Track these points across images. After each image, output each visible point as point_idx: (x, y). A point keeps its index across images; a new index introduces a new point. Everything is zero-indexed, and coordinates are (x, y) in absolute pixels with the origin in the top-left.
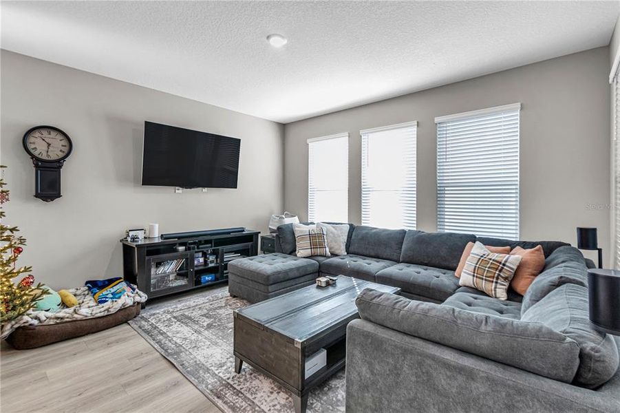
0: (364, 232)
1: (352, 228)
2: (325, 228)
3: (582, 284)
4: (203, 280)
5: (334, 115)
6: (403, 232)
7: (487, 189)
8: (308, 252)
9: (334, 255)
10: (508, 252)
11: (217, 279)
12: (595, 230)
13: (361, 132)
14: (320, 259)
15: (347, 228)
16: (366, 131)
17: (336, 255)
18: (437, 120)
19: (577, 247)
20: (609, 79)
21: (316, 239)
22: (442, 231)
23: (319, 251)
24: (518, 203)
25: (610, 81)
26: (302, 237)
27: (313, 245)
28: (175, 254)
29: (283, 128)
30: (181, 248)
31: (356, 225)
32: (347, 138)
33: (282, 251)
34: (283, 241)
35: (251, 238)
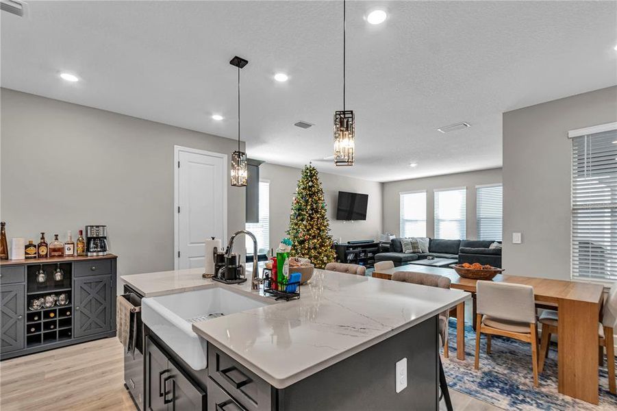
1: (430, 240)
2: (418, 240)
5: (415, 180)
6: (460, 241)
8: (412, 251)
9: (423, 253)
11: (364, 264)
13: (434, 190)
14: (418, 254)
15: (428, 240)
16: (437, 190)
18: (477, 187)
21: (414, 244)
23: (417, 250)
26: (407, 244)
27: (414, 248)
28: (350, 251)
29: (383, 184)
30: (352, 249)
31: (432, 239)
32: (425, 193)
33: (395, 251)
34: (395, 246)
35: (377, 245)
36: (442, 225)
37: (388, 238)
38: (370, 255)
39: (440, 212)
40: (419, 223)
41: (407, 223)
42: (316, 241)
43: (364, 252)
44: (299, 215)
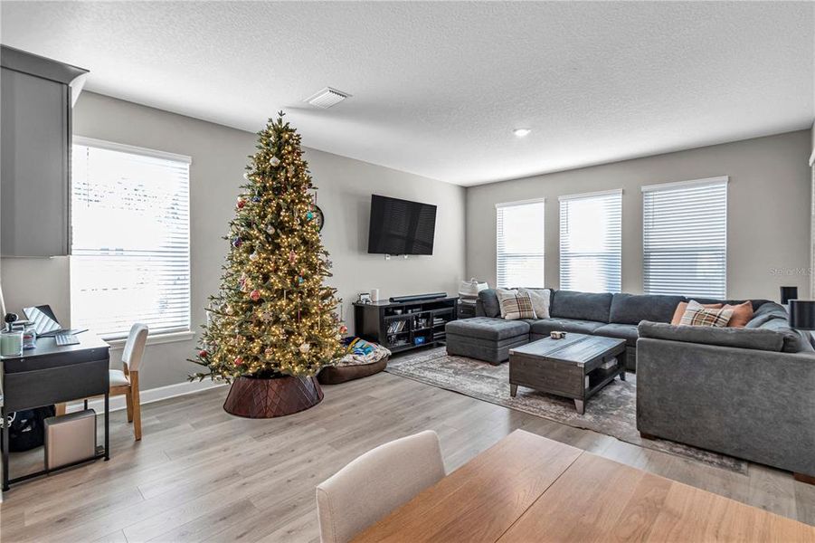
0: (567, 296)
1: (553, 293)
2: (530, 292)
3: (784, 319)
4: (416, 342)
5: (526, 180)
6: (610, 296)
7: (691, 255)
8: (518, 315)
9: (540, 318)
10: (721, 307)
11: (426, 341)
12: (796, 288)
13: (559, 198)
14: (530, 321)
15: (548, 292)
16: (564, 197)
17: (541, 319)
18: (644, 189)
19: (780, 303)
20: (808, 162)
21: (523, 302)
22: (647, 294)
23: (527, 314)
24: (725, 267)
25: (810, 164)
26: (508, 302)
27: (521, 309)
28: (396, 316)
29: (466, 191)
30: (399, 312)
31: (556, 290)
32: (543, 204)
33: (486, 315)
34: (487, 305)
35: (452, 302)
36: (574, 263)
37: (474, 288)
38: (437, 321)
39: (572, 240)
40: (530, 260)
41: (509, 261)
42: (284, 302)
43: (426, 316)
44: (244, 238)
